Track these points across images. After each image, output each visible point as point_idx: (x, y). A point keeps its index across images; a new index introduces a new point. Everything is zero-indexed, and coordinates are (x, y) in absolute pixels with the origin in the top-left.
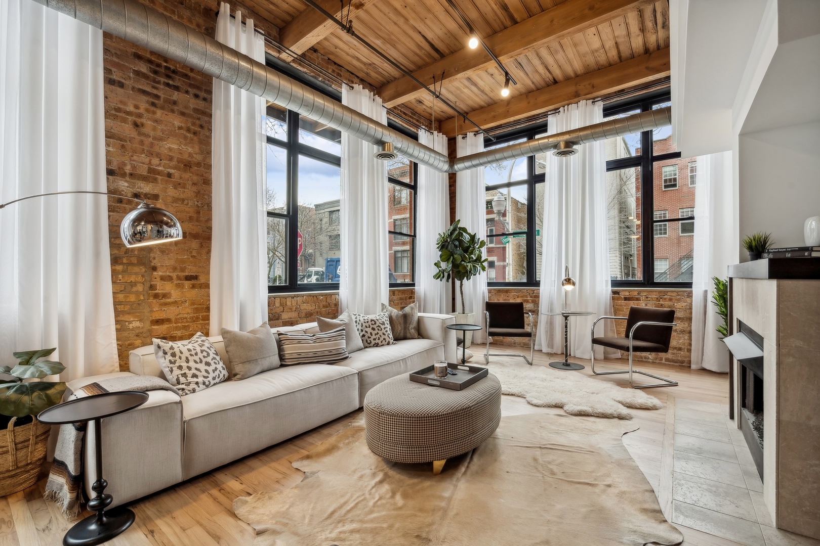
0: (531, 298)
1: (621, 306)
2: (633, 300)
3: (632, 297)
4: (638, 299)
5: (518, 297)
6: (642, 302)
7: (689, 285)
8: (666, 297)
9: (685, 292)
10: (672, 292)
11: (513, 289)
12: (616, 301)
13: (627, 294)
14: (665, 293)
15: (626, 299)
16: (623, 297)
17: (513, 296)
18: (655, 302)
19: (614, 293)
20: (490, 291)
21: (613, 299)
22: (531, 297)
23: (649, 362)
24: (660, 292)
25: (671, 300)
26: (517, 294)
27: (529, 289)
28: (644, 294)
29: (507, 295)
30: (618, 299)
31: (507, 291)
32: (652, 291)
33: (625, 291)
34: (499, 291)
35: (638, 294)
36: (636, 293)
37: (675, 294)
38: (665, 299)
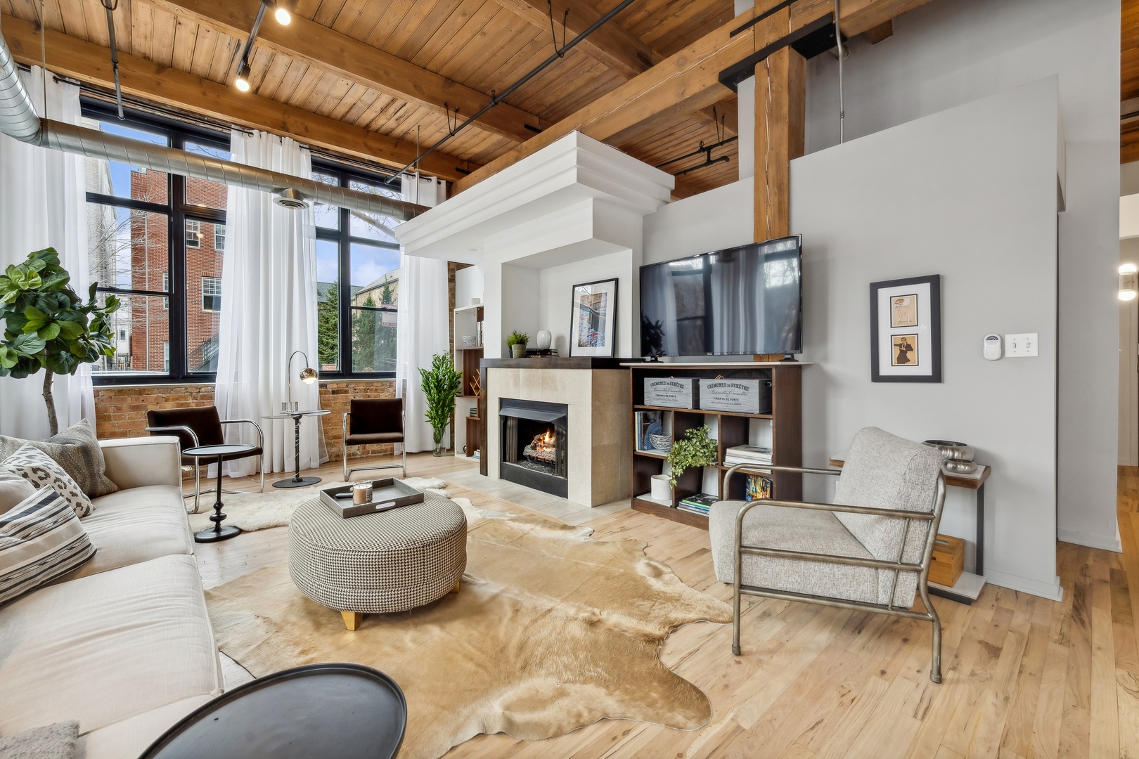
0: (195, 401)
1: (329, 400)
2: (342, 393)
3: (341, 390)
4: (346, 392)
5: (167, 400)
6: (350, 394)
7: (393, 375)
8: (372, 387)
9: (388, 381)
10: (378, 382)
11: (154, 388)
12: (323, 396)
13: (335, 386)
14: (371, 383)
15: (334, 392)
16: (330, 390)
17: (156, 399)
18: (363, 393)
19: (321, 386)
20: (96, 394)
21: (321, 393)
22: (195, 398)
23: (357, 458)
24: (367, 383)
25: (376, 390)
26: (163, 395)
27: (191, 386)
28: (353, 386)
29: (141, 399)
30: (326, 393)
31: (140, 392)
32: (359, 382)
33: (333, 384)
34: (120, 391)
35: (347, 386)
36: (344, 385)
37: (379, 384)
38: (372, 390)
